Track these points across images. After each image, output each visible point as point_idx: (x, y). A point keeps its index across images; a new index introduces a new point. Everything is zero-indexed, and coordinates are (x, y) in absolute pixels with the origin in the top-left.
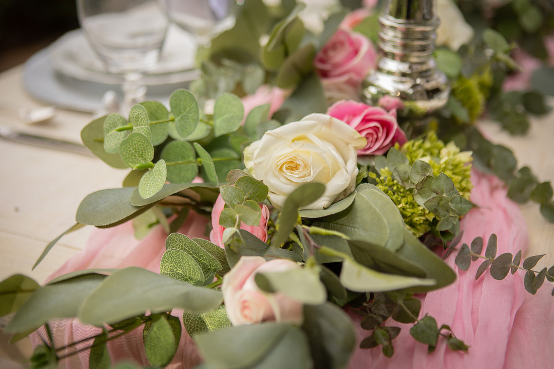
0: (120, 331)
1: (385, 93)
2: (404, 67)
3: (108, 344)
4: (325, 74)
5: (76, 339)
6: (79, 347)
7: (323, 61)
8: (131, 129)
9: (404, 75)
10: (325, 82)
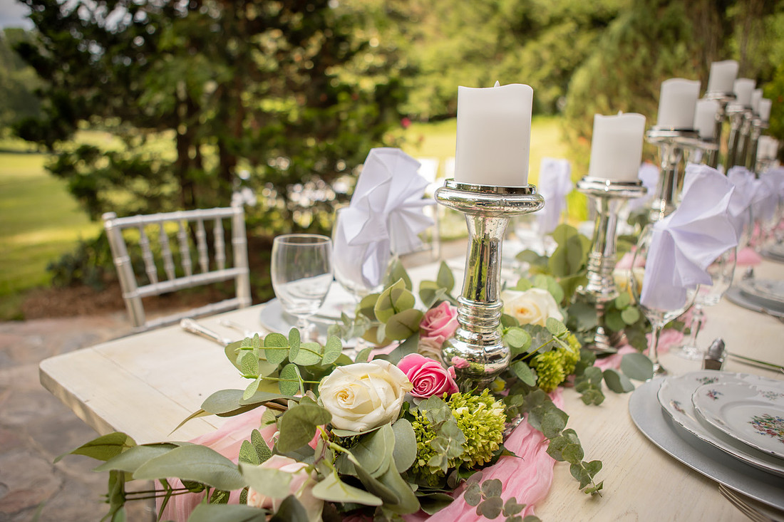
0: (187, 490)
1: (456, 353)
2: (475, 337)
3: (171, 497)
4: (426, 334)
5: (156, 489)
6: (157, 494)
7: (427, 324)
8: (252, 349)
9: (474, 342)
10: (424, 339)
